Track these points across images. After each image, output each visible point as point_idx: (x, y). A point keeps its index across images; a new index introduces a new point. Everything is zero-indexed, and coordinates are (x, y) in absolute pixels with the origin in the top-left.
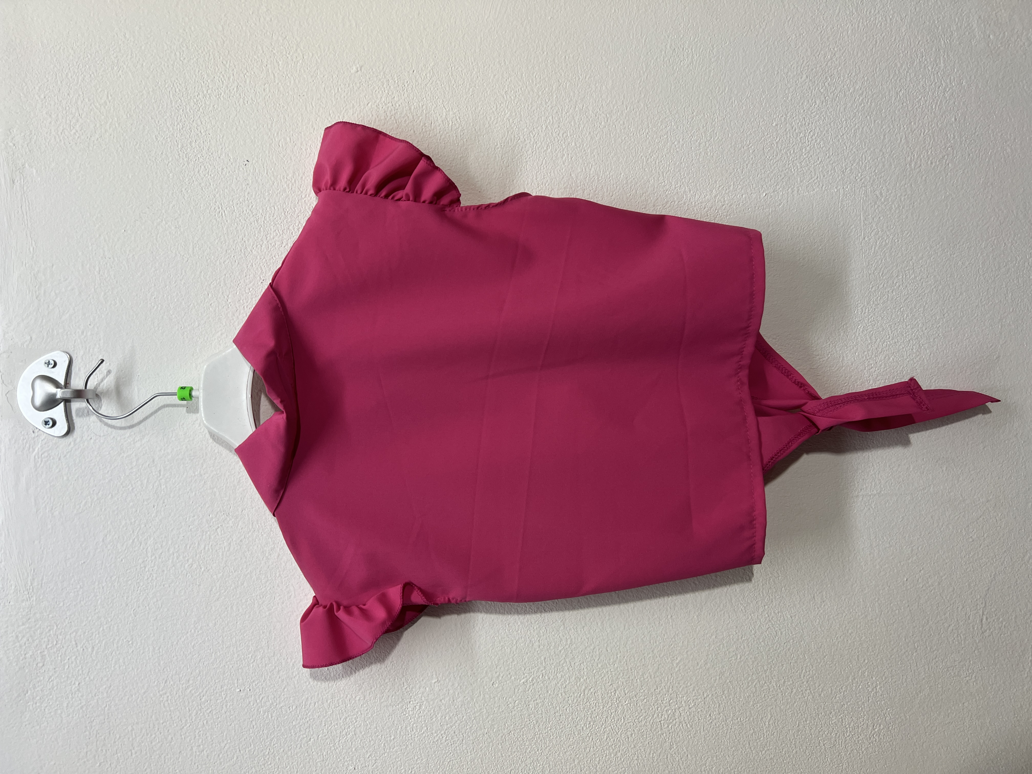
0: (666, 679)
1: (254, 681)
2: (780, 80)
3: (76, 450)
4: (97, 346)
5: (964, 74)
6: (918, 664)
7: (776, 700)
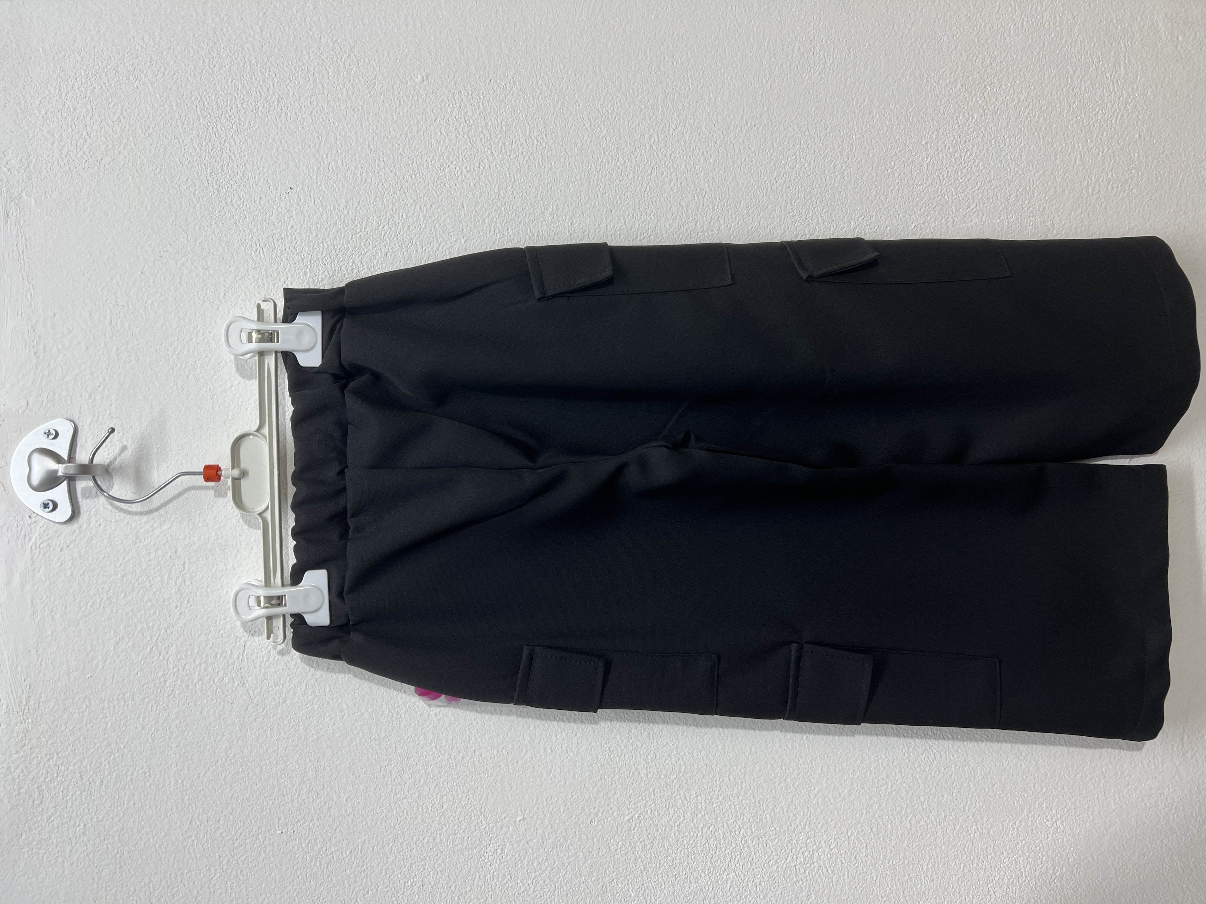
0: (802, 814)
1: (298, 821)
2: (930, 90)
3: (81, 539)
4: (108, 412)
5: (1149, 83)
6: (1107, 792)
7: (935, 839)
